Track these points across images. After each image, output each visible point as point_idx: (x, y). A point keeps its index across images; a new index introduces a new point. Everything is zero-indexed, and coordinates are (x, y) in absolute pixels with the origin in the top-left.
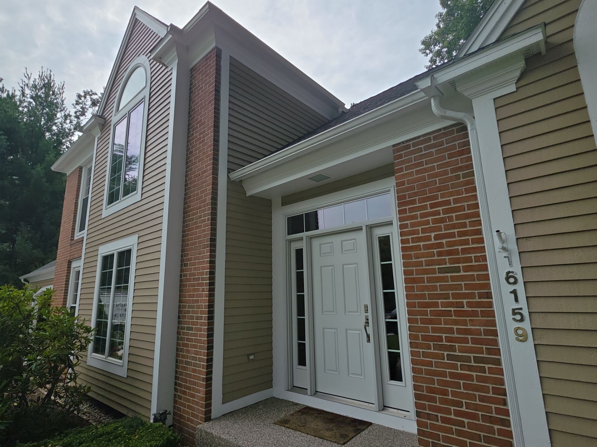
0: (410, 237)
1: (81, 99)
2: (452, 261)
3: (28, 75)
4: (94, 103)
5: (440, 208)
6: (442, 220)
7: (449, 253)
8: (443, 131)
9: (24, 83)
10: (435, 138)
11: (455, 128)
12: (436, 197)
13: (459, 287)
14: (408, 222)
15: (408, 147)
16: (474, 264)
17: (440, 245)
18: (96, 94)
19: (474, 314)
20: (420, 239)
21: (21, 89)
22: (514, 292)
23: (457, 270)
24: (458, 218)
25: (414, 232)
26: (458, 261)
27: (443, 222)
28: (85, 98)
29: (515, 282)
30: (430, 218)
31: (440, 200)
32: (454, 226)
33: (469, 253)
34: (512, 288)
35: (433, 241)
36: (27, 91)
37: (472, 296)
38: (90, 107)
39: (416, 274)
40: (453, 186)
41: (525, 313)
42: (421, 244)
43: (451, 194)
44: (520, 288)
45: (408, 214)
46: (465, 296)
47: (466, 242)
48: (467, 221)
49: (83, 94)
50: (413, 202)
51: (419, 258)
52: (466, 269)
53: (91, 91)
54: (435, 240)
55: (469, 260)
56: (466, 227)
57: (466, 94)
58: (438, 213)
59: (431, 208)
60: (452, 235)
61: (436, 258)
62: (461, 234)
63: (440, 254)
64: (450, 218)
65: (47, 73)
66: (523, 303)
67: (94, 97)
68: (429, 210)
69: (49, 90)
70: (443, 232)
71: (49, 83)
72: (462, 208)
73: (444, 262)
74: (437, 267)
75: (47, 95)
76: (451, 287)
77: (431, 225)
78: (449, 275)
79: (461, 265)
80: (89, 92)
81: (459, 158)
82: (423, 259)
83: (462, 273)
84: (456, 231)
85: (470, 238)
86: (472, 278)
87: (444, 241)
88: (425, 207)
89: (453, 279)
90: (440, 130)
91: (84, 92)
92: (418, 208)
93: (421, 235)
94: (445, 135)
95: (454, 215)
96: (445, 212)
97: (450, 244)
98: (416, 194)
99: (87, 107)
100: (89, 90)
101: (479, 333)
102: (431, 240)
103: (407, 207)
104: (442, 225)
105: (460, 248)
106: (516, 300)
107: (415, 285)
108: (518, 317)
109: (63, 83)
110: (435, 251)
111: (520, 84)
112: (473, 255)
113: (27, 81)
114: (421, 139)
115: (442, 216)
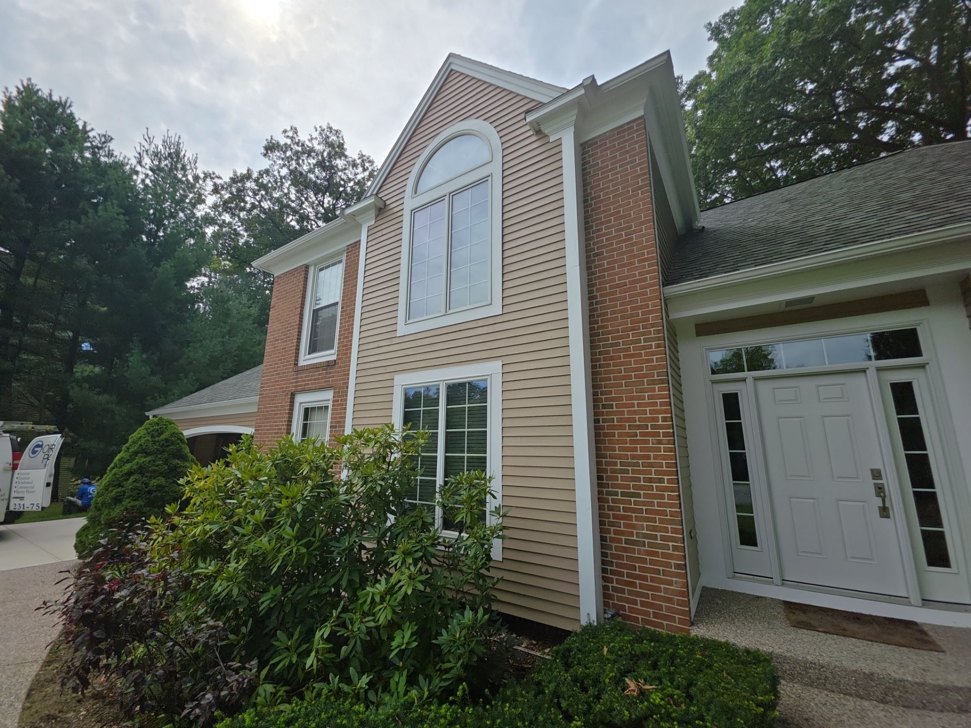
1: (198, 182)
3: (149, 138)
4: (216, 190)
9: (142, 148)
18: (220, 178)
21: (138, 155)
28: (204, 181)
36: (147, 161)
38: (210, 194)
49: (202, 176)
53: (214, 173)
65: (174, 140)
67: (218, 181)
69: (177, 162)
71: (178, 153)
75: (173, 168)
80: (210, 174)
91: (205, 174)
99: (206, 193)
100: (211, 172)
109: (195, 155)
113: (147, 147)
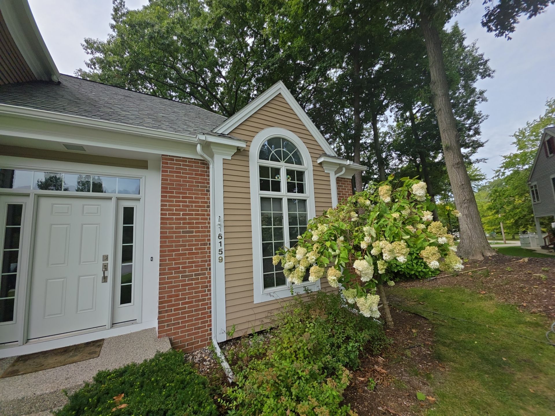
0: (167, 212)
2: (190, 228)
5: (188, 200)
6: (188, 206)
7: (189, 223)
8: (193, 160)
10: (189, 162)
11: (200, 162)
12: (186, 193)
13: (192, 241)
14: (168, 203)
15: (173, 160)
16: (200, 229)
17: (185, 219)
19: (198, 253)
20: (174, 214)
22: (220, 242)
23: (192, 232)
24: (196, 206)
25: (170, 210)
26: (193, 228)
27: (188, 207)
29: (221, 238)
30: (181, 204)
31: (188, 195)
32: (193, 210)
33: (199, 224)
34: (220, 240)
35: (181, 216)
37: (197, 245)
39: (169, 234)
40: (195, 190)
41: (223, 251)
42: (174, 217)
43: (194, 194)
44: (223, 240)
45: (168, 199)
46: (194, 245)
47: (198, 219)
48: (200, 209)
50: (172, 193)
51: (172, 225)
52: (196, 232)
54: (182, 216)
55: (198, 228)
56: (199, 212)
57: (213, 150)
58: (186, 202)
59: (182, 198)
60: (192, 215)
61: (182, 225)
62: (196, 215)
63: (184, 223)
64: (192, 206)
66: (223, 247)
68: (181, 199)
70: (187, 212)
72: (198, 202)
73: (186, 228)
74: (181, 230)
76: (188, 241)
77: (181, 207)
78: (188, 234)
79: (194, 230)
81: (200, 177)
82: (174, 226)
83: (194, 234)
84: (194, 213)
85: (200, 217)
86: (199, 236)
87: (187, 217)
88: (179, 197)
89: (189, 237)
90: (192, 159)
92: (175, 197)
93: (174, 212)
94: (195, 162)
95: (194, 205)
96: (190, 202)
97: (190, 219)
98: (174, 189)
101: (198, 262)
102: (180, 216)
103: (168, 195)
104: (187, 209)
105: (195, 221)
106: (221, 246)
107: (167, 240)
108: (221, 253)
110: (182, 222)
111: (233, 158)
112: (200, 226)
114: (181, 159)
115: (188, 204)
